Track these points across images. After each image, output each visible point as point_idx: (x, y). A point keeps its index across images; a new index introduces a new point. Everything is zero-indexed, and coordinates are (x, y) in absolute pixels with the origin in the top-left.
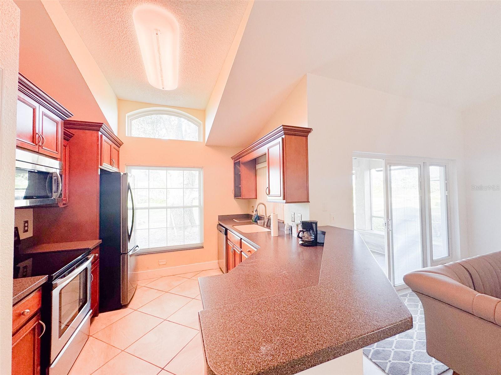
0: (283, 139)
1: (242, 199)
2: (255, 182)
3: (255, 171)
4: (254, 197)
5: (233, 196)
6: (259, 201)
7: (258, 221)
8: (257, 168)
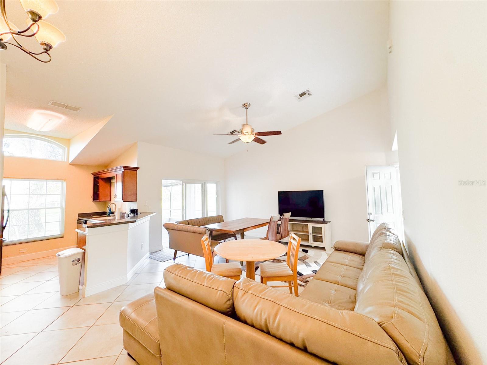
0: (123, 171)
1: (99, 201)
2: (110, 189)
3: (110, 184)
4: (109, 200)
5: (92, 199)
6: (112, 202)
7: (111, 215)
8: (111, 182)
